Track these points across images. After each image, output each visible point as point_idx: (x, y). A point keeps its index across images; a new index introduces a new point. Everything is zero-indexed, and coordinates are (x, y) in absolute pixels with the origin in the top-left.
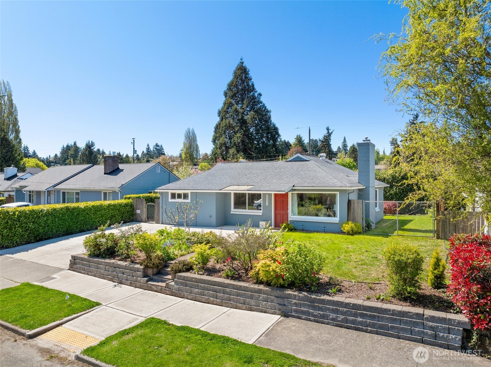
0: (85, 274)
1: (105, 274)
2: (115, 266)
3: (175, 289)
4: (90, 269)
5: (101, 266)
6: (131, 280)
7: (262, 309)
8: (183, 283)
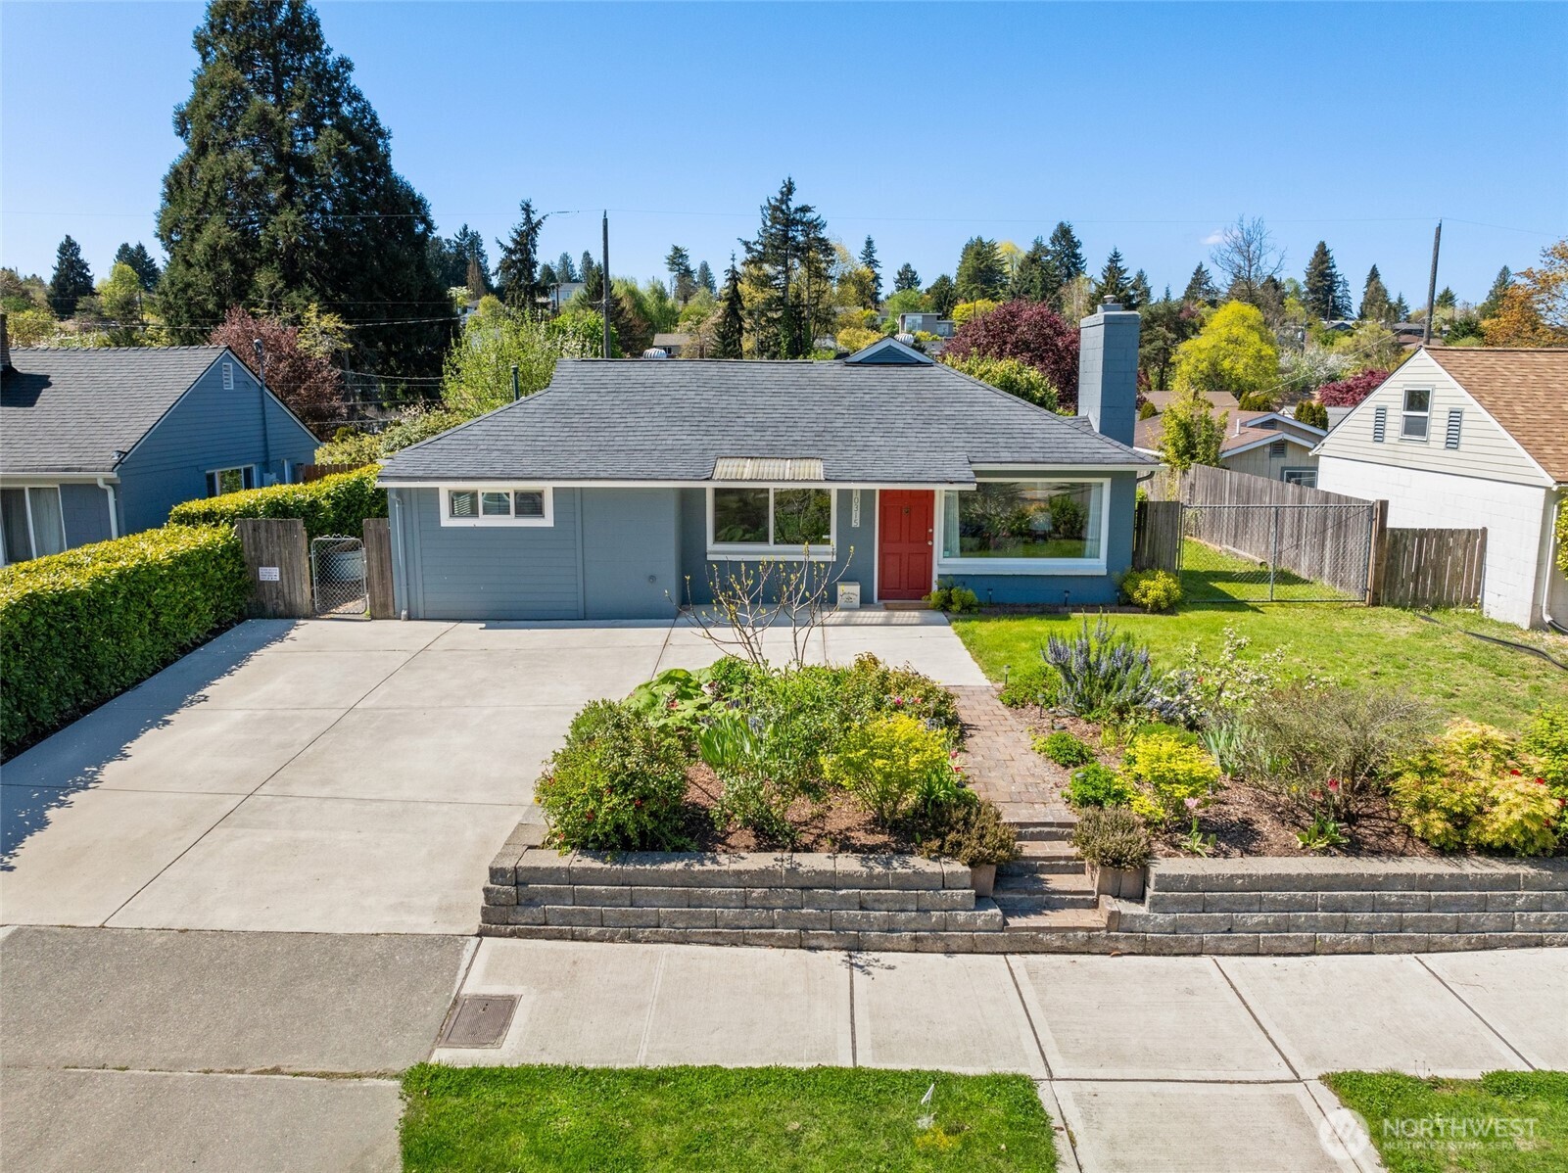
0: (612, 940)
1: (746, 923)
2: (808, 884)
3: (1157, 929)
4: (640, 916)
5: (713, 891)
6: (913, 926)
7: (1526, 937)
8: (1193, 900)
